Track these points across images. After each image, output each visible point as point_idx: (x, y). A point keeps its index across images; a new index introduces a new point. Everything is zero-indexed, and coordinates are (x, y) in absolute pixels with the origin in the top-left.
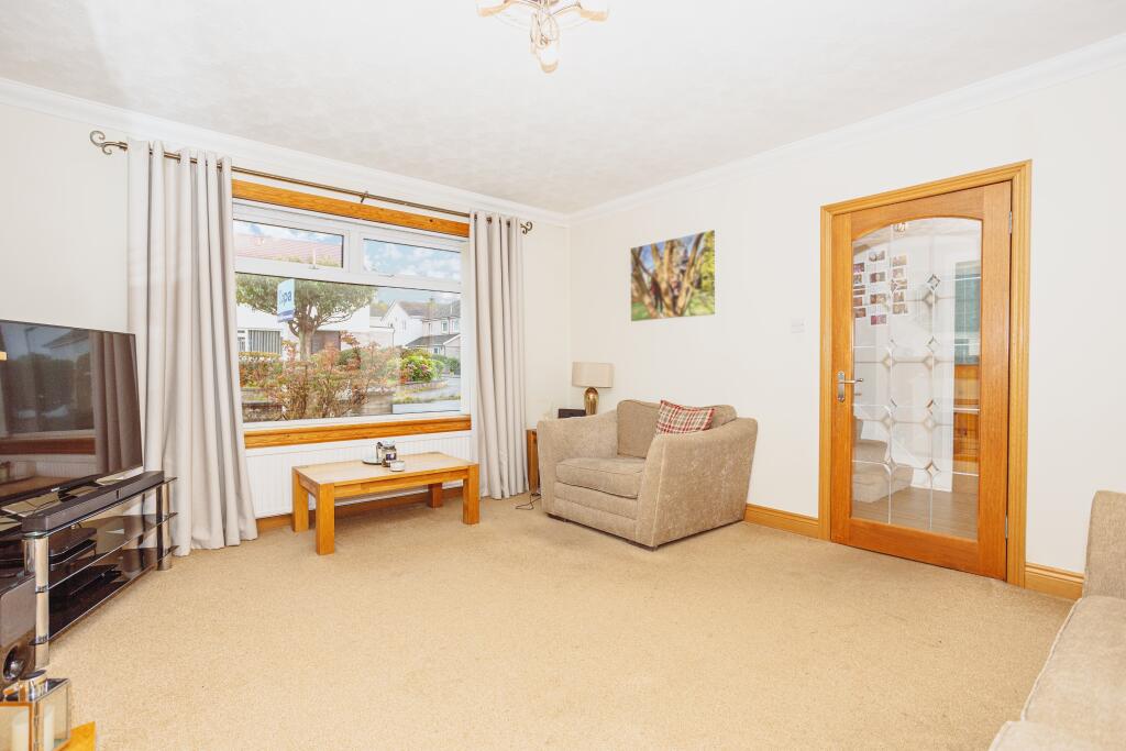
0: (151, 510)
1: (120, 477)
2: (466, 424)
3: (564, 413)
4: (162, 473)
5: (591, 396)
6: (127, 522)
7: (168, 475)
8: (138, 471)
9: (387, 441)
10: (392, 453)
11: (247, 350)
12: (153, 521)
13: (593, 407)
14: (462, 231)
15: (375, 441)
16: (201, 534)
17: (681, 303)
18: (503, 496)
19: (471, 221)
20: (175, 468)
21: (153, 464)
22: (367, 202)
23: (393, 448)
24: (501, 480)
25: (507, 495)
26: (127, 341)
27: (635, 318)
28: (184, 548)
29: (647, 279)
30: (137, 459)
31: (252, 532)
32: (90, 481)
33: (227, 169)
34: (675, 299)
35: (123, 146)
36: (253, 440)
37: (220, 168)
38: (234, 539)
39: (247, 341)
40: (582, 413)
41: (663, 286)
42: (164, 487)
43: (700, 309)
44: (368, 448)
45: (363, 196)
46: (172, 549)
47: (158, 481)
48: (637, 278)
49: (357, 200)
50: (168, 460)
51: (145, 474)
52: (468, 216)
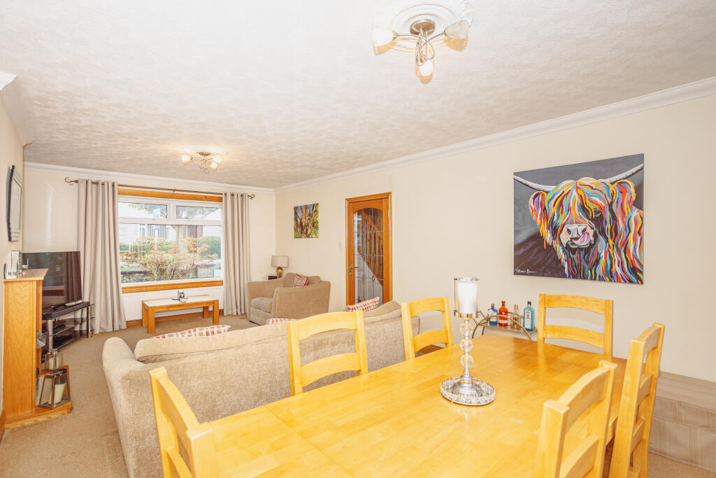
0: (85, 316)
1: (73, 303)
2: (220, 283)
3: (270, 278)
4: (89, 303)
5: (280, 271)
6: (75, 321)
7: (91, 303)
8: (80, 301)
9: (181, 291)
10: (182, 295)
11: (146, 236)
12: (86, 319)
13: (280, 275)
14: (220, 200)
15: (177, 290)
16: (104, 326)
17: (309, 232)
18: (237, 314)
19: (223, 196)
20: (94, 300)
21: (86, 299)
22: (175, 192)
23: (183, 293)
24: (237, 307)
25: (239, 313)
26: (77, 254)
27: (296, 237)
28: (97, 331)
29: (299, 221)
30: (80, 297)
31: (124, 326)
32: (64, 305)
33: (116, 185)
34: (307, 230)
35: (77, 182)
36: (126, 290)
37: (113, 185)
38: (117, 328)
39: (146, 230)
40: (275, 278)
41: (304, 224)
42: (90, 307)
43: (314, 236)
44: (174, 293)
45: (174, 190)
46: (92, 330)
47: (87, 305)
48: (296, 220)
49: (172, 192)
50: (92, 298)
51: (83, 302)
52: (222, 194)
